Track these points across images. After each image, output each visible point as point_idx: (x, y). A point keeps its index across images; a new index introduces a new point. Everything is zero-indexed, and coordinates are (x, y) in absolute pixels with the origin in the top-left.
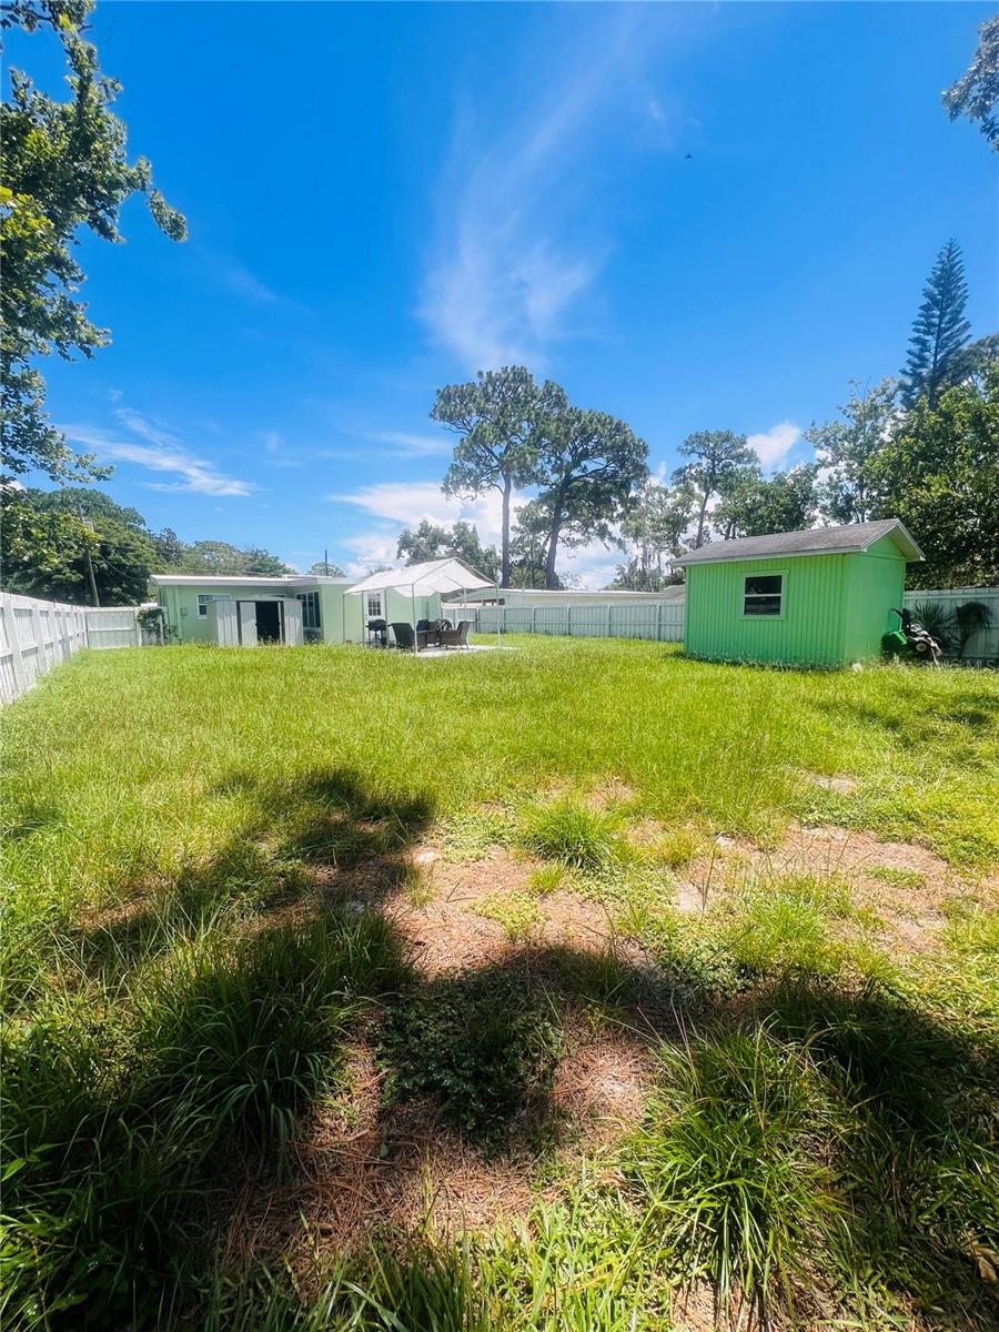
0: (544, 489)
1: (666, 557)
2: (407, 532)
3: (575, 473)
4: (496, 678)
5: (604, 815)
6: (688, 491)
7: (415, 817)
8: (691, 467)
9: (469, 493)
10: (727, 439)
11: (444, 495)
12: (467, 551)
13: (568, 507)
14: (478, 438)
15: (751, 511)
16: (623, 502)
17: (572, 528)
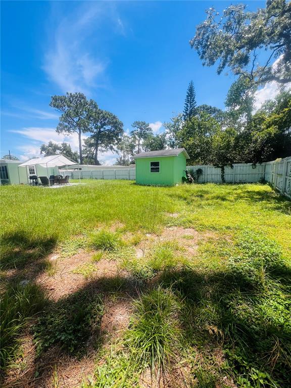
0: (93, 134)
1: (130, 156)
2: (44, 145)
3: (102, 130)
4: (79, 193)
5: (115, 233)
6: (135, 138)
7: (49, 245)
8: (135, 131)
9: (66, 133)
10: (144, 124)
11: (57, 133)
12: (67, 153)
13: (100, 140)
14: (68, 115)
15: (151, 144)
16: (117, 139)
17: (102, 146)
